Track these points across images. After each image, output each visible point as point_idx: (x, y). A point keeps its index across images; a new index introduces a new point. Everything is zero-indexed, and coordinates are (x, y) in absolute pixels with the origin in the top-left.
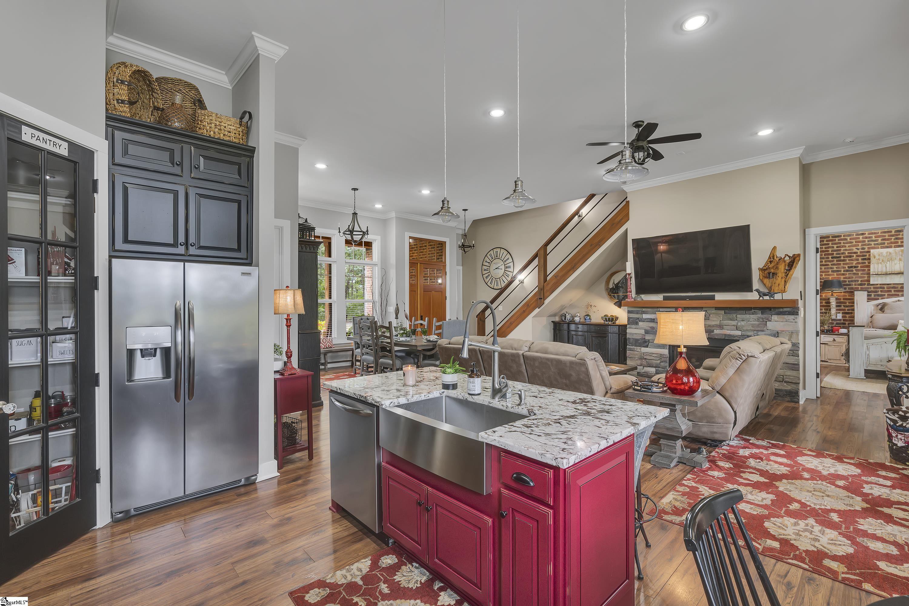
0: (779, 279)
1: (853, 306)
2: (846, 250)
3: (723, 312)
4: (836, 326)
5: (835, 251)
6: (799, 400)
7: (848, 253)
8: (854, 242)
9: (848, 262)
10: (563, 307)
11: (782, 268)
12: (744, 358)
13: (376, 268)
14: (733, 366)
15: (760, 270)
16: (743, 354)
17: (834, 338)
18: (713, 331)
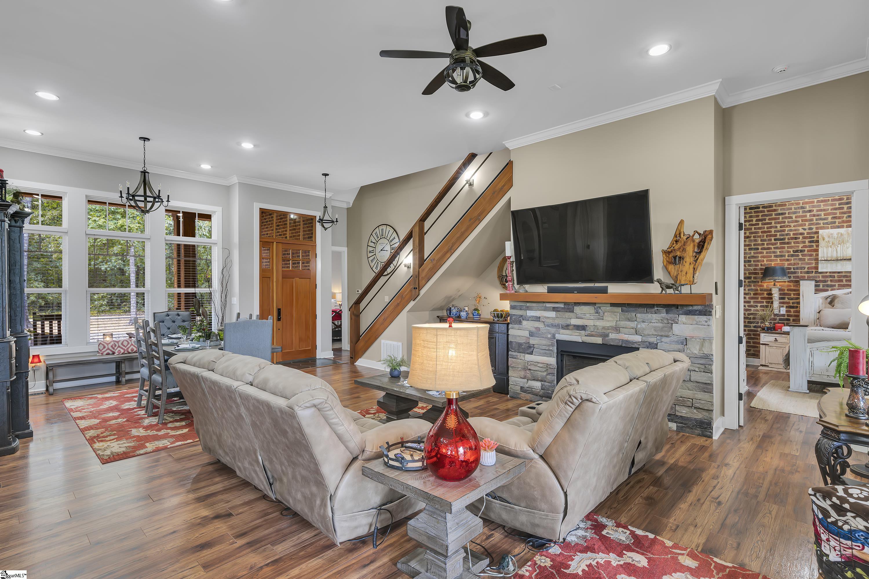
0: (687, 265)
1: (799, 298)
2: (791, 230)
3: (619, 309)
4: (779, 323)
5: (778, 231)
6: (712, 433)
7: (794, 234)
8: (801, 221)
9: (793, 244)
10: (450, 299)
11: (690, 249)
12: (577, 402)
13: (216, 247)
14: (561, 416)
15: (665, 252)
16: (575, 395)
17: (776, 338)
18: (607, 335)
